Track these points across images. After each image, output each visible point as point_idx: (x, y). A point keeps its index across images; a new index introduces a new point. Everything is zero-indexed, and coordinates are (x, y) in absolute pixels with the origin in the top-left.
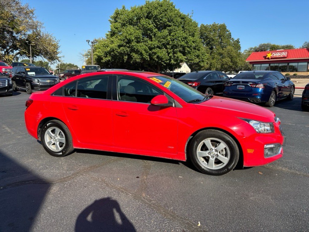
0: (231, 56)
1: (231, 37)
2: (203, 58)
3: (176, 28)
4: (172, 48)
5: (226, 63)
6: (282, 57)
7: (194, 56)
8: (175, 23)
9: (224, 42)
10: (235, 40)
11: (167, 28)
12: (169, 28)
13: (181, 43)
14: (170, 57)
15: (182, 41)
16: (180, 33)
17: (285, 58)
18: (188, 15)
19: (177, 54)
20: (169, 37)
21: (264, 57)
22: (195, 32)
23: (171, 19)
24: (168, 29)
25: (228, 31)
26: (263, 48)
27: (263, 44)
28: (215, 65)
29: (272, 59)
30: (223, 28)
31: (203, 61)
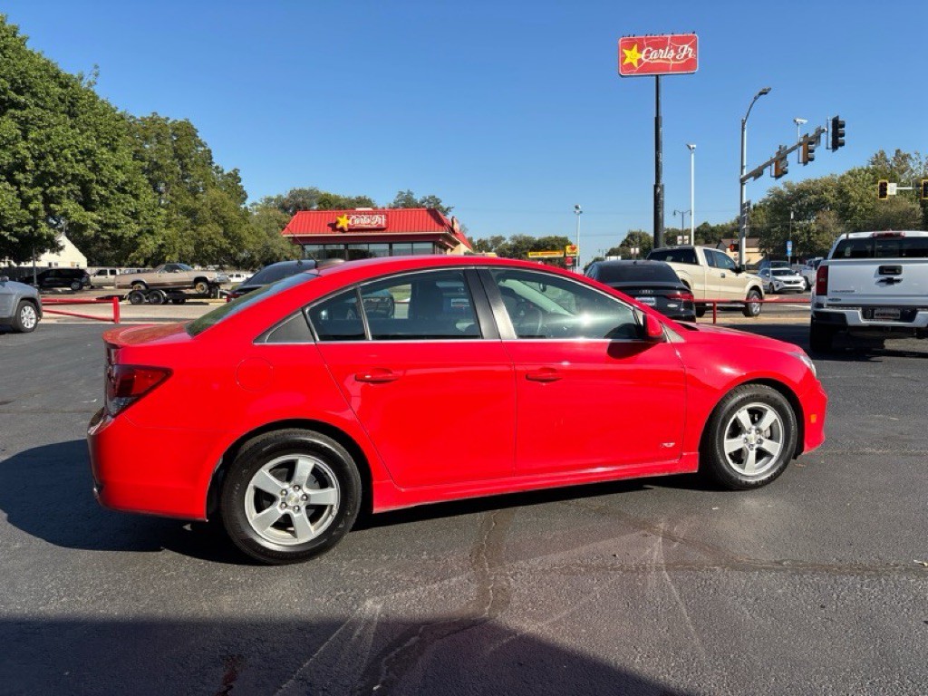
0: (223, 218)
1: (211, 163)
2: (150, 220)
3: (48, 115)
4: (39, 181)
5: (210, 239)
6: (375, 226)
7: (123, 213)
8: (42, 99)
9: (197, 177)
10: (225, 173)
11: (12, 111)
12: (18, 113)
13: (72, 167)
14: (35, 212)
15: (77, 161)
16: (63, 132)
17: (382, 230)
18: (81, 79)
19: (59, 203)
20: (22, 144)
21: (329, 225)
22: (119, 136)
23: (23, 83)
24: (13, 117)
25: (202, 145)
26: (301, 199)
27: (297, 189)
28: (177, 245)
29: (350, 230)
30: (185, 132)
31: (151, 232)
